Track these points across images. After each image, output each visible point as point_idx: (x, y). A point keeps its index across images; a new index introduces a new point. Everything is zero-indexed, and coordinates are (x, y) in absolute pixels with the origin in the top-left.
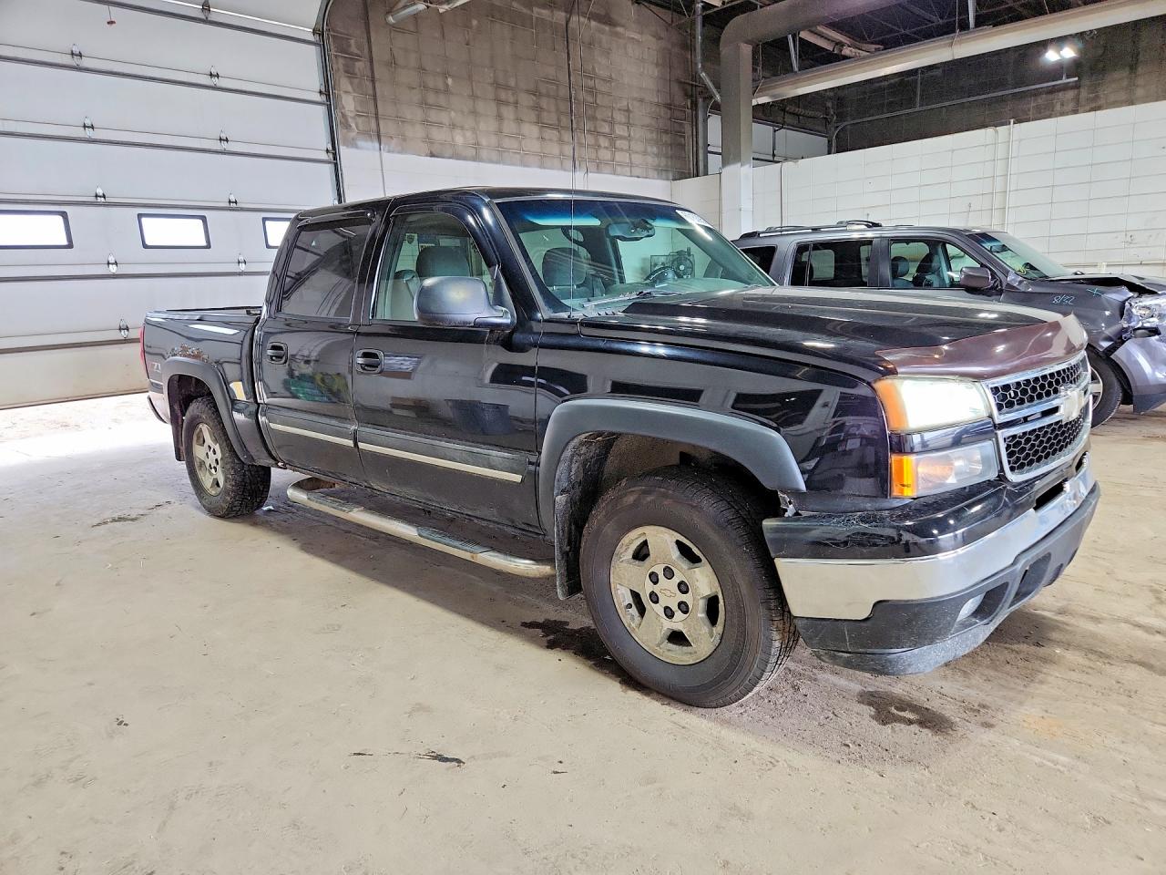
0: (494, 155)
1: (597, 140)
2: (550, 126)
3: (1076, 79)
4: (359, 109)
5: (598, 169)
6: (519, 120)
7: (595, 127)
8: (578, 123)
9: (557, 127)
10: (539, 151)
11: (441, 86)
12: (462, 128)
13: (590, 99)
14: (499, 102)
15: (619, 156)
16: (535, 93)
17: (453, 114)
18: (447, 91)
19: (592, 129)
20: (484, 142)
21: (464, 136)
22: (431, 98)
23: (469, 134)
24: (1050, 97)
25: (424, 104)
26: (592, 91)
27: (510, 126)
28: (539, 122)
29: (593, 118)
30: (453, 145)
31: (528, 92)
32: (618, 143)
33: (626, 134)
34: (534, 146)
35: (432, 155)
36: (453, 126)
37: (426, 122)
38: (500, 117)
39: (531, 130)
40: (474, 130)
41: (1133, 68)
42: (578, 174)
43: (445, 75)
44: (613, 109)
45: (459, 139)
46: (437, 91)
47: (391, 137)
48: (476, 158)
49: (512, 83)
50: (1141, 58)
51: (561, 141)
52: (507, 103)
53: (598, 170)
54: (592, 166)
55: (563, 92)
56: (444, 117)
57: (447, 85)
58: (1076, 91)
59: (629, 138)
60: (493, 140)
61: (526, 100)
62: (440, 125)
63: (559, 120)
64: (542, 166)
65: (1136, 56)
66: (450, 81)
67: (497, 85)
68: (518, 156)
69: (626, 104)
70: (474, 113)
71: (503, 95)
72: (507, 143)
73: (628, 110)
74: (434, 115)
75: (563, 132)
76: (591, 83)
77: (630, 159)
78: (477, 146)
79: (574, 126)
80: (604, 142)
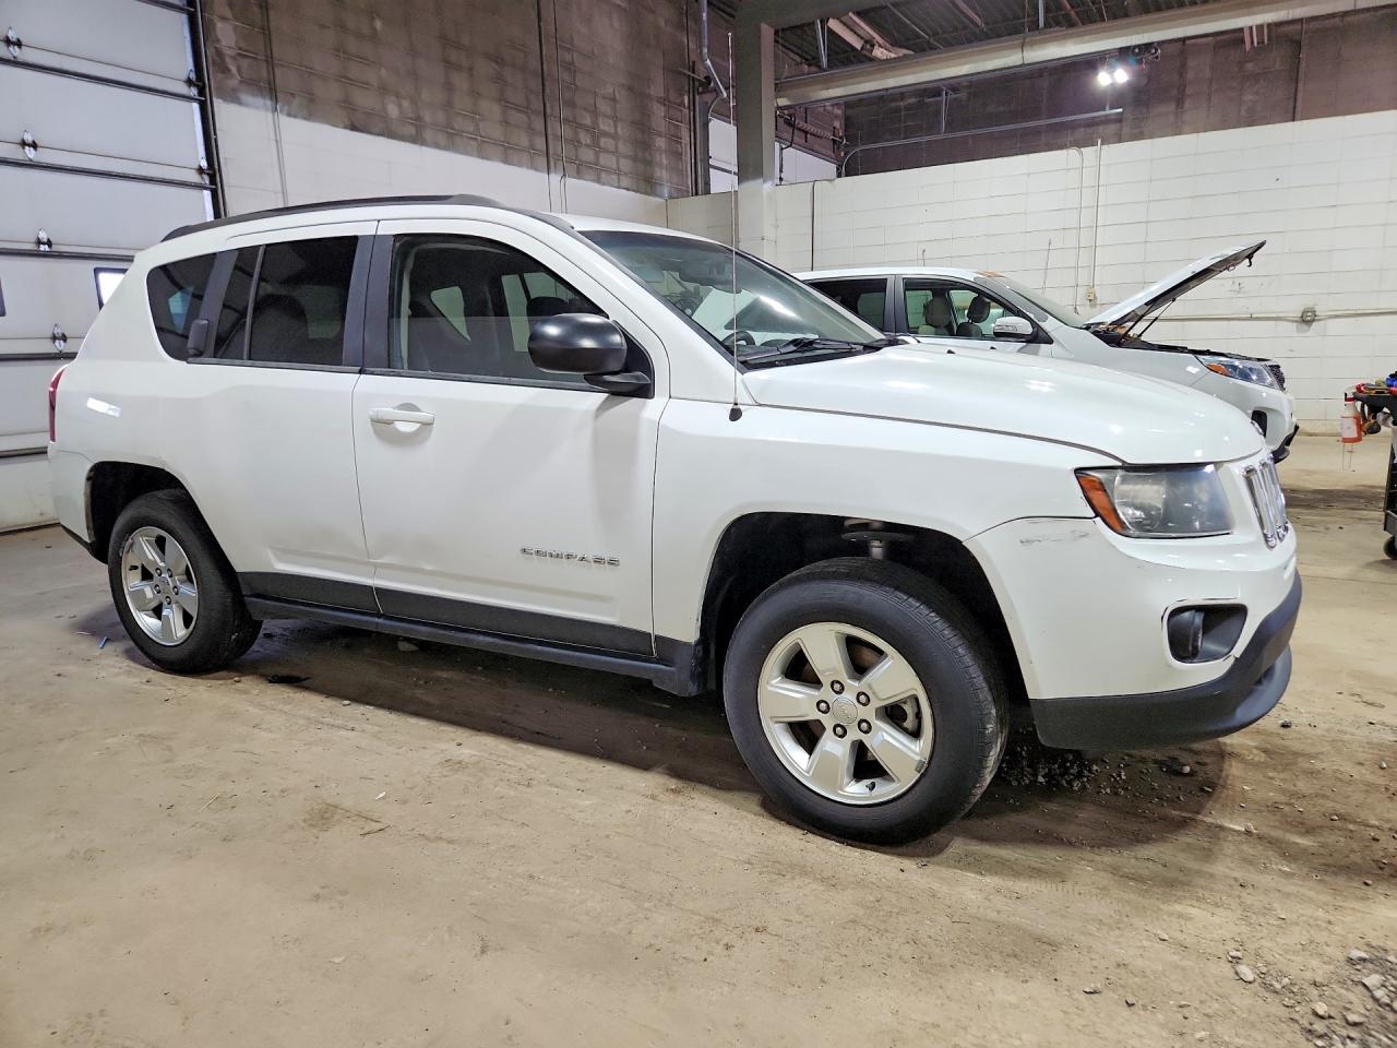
0: (442, 139)
1: (576, 134)
2: (518, 108)
3: (1120, 110)
4: (242, 45)
5: (578, 173)
6: (476, 94)
7: (575, 118)
8: (552, 107)
9: (525, 109)
10: (502, 139)
11: (366, 30)
12: (397, 95)
13: (566, 76)
14: (448, 64)
15: (606, 160)
16: (498, 59)
17: (383, 72)
18: (374, 37)
19: (571, 119)
20: (427, 118)
21: (400, 106)
22: (353, 45)
23: (406, 104)
24: (1089, 131)
25: (340, 51)
26: (569, 67)
27: (462, 102)
28: (502, 100)
29: (571, 104)
30: (385, 118)
31: (488, 57)
32: (603, 141)
33: (612, 131)
34: (497, 132)
35: (354, 128)
36: (384, 90)
37: (344, 79)
38: (449, 87)
39: (491, 109)
40: (413, 101)
41: (1180, 102)
42: (552, 176)
43: (372, 13)
44: (595, 95)
45: (393, 110)
46: (359, 35)
47: (292, 94)
48: (416, 139)
49: (465, 41)
50: (1188, 91)
51: (530, 129)
52: (459, 68)
53: (579, 175)
54: (571, 168)
55: (534, 63)
56: (371, 76)
57: (375, 30)
58: (1118, 125)
59: (614, 137)
60: (441, 117)
61: (484, 68)
62: (365, 85)
63: (527, 99)
64: (506, 161)
65: (1182, 88)
66: (378, 24)
67: (444, 40)
68: (474, 143)
69: (611, 91)
70: (414, 74)
71: (454, 56)
72: (459, 123)
73: (614, 100)
74: (355, 71)
75: (533, 117)
76: (568, 57)
77: (618, 164)
78: (418, 122)
79: (548, 111)
80: (585, 138)
